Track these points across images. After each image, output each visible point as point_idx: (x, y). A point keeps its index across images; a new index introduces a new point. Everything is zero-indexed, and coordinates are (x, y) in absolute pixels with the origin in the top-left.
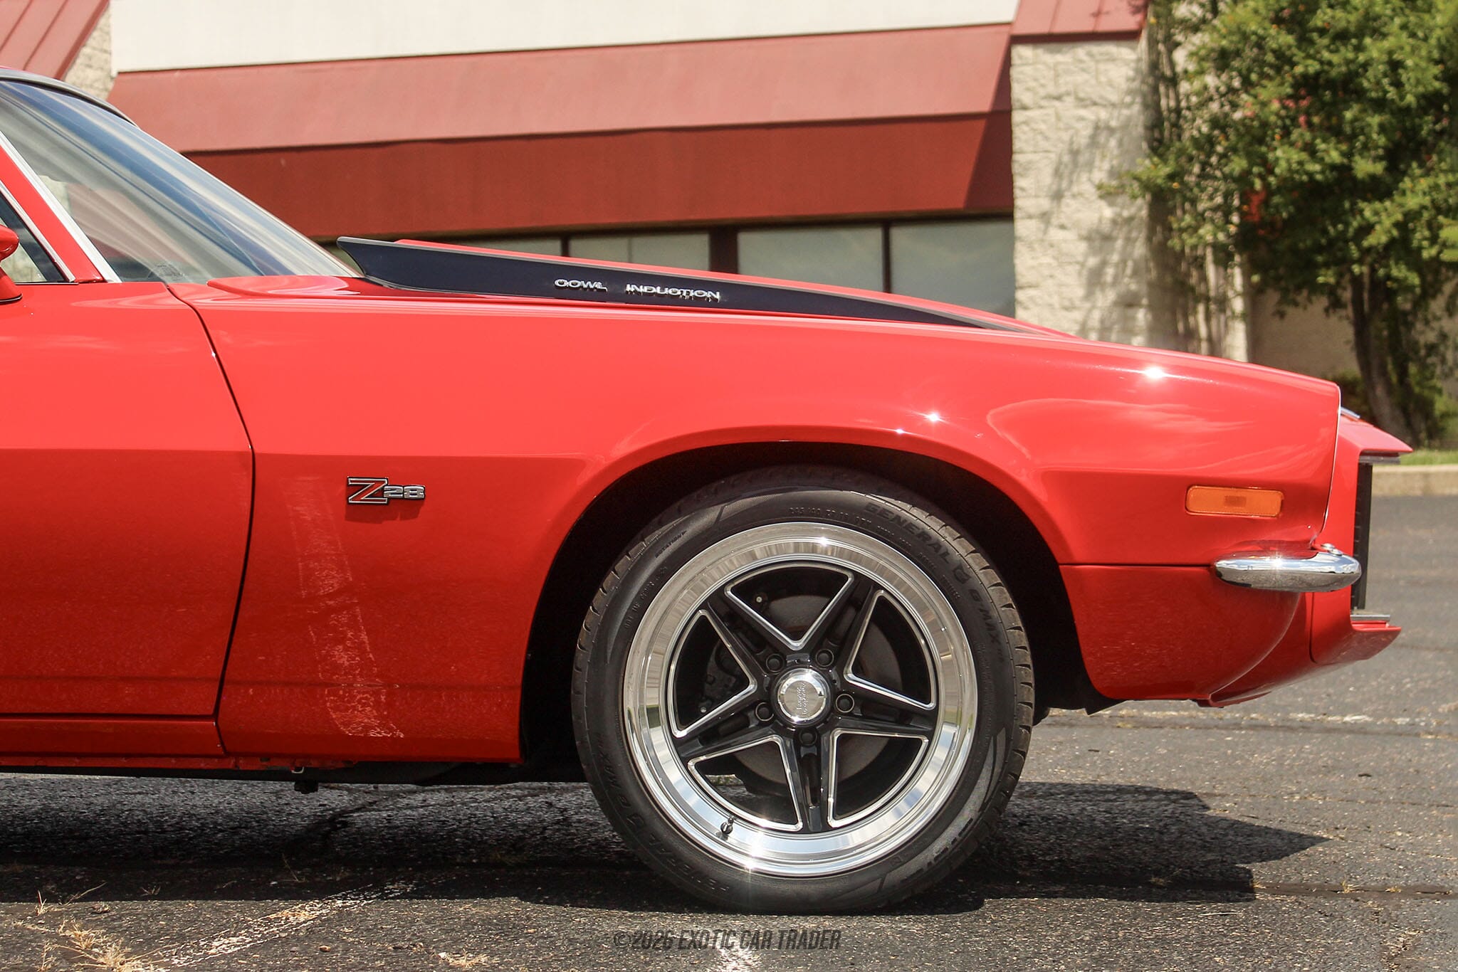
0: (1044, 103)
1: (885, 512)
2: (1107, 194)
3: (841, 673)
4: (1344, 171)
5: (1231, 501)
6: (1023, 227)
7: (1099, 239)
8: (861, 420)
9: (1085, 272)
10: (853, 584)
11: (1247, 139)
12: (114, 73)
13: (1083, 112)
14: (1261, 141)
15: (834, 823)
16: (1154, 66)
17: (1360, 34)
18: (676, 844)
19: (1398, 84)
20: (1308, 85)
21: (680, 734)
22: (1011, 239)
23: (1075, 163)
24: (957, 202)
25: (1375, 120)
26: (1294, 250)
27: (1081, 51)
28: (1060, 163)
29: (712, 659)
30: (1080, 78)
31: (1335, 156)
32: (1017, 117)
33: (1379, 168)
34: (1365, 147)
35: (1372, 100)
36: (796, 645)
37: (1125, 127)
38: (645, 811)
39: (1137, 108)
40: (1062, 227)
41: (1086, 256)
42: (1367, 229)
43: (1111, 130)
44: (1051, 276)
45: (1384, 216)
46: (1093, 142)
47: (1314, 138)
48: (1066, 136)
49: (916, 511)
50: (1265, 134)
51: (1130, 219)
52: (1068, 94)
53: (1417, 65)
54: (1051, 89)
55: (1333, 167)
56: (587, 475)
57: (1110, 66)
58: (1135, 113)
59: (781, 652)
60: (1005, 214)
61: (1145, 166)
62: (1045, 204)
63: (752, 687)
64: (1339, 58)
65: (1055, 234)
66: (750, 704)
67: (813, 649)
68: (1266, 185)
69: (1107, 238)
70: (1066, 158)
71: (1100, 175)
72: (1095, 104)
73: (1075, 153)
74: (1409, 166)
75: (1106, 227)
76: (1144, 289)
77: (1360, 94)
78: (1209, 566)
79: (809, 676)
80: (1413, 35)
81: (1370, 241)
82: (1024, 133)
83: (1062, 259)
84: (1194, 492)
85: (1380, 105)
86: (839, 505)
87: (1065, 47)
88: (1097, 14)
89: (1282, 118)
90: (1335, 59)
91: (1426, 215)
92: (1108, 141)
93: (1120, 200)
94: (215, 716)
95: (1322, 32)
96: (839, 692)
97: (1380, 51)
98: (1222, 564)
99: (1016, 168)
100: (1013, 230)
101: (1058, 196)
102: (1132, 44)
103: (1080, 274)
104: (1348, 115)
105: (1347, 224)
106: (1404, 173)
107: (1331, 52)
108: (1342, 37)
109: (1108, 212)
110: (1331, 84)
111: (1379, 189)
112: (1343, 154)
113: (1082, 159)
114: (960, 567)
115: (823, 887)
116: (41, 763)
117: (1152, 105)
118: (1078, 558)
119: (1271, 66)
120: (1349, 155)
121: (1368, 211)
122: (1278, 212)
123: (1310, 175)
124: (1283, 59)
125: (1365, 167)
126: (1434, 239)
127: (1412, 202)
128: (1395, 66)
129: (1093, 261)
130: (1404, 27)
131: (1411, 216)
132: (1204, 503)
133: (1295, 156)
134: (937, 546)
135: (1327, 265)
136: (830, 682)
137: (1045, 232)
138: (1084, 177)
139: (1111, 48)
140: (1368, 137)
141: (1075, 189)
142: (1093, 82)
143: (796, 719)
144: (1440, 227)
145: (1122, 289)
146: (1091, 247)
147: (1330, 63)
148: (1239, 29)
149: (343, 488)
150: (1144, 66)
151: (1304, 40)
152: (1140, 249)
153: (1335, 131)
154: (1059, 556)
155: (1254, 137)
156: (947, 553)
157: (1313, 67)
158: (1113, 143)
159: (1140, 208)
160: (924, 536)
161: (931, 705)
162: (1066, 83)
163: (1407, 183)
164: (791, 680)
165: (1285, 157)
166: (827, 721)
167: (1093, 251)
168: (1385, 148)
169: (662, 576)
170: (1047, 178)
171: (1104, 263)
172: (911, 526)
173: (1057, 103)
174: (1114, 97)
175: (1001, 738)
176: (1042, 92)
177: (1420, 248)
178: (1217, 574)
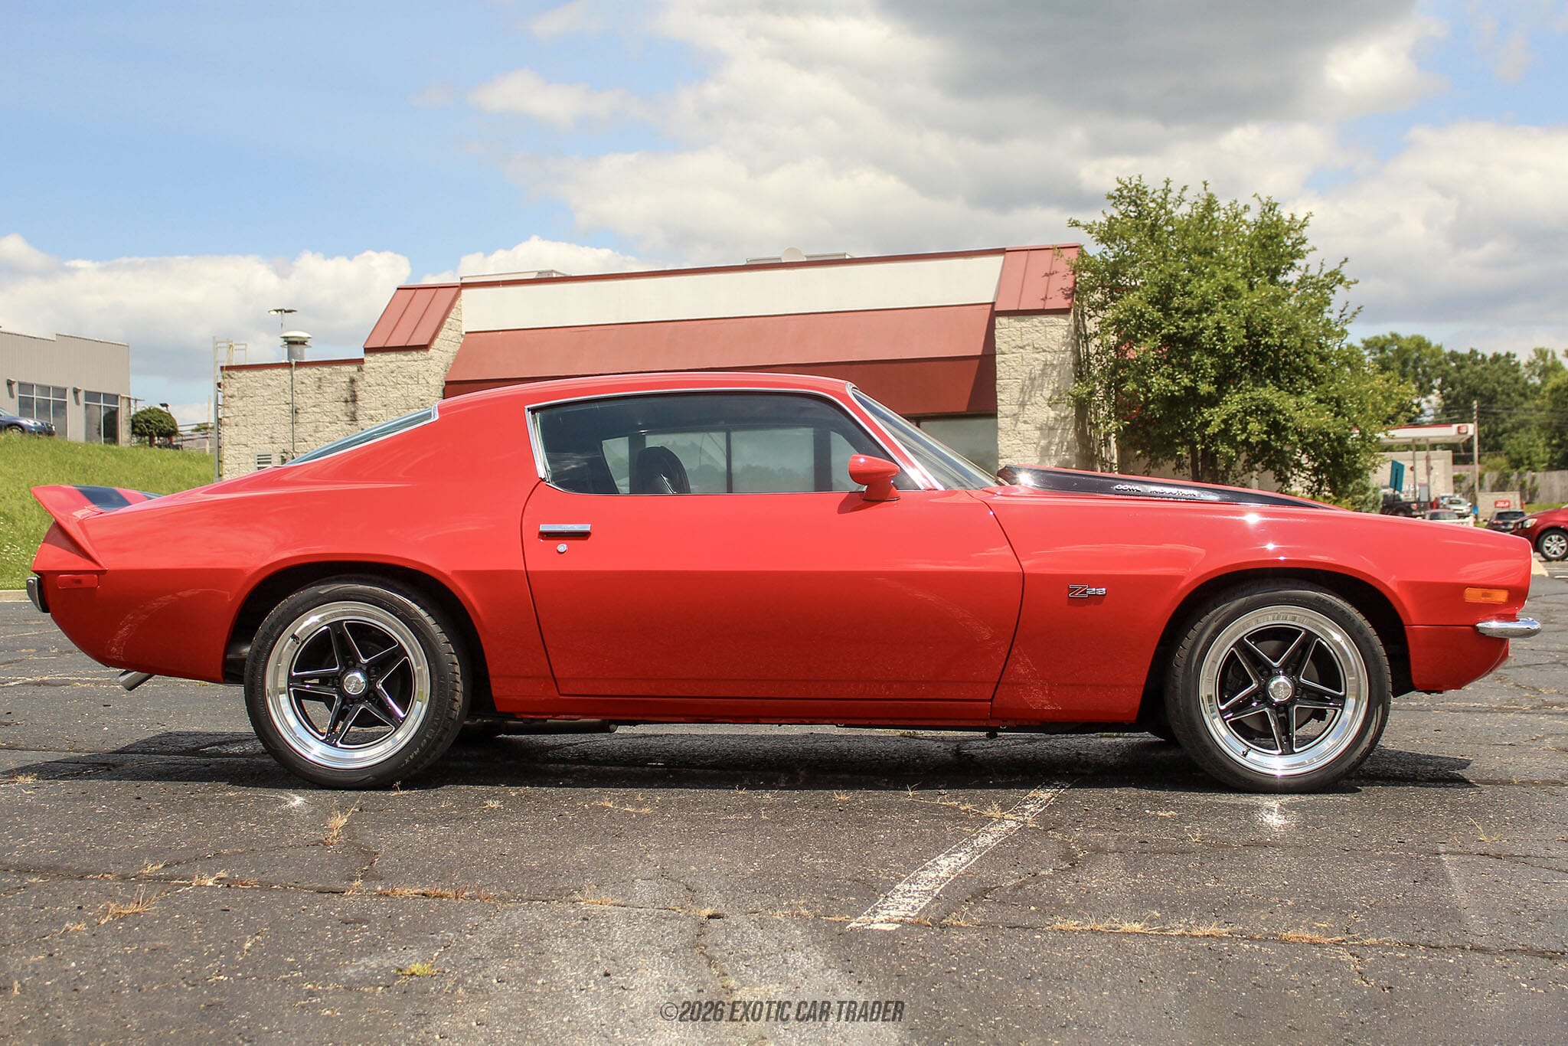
0: (1014, 350)
1: (1324, 601)
2: (1052, 404)
3: (1298, 679)
4: (1191, 391)
5: (1484, 595)
6: (1002, 422)
7: (1047, 430)
8: (1311, 556)
9: (1039, 449)
10: (1304, 636)
11: (1135, 371)
12: (463, 333)
13: (1037, 356)
14: (1143, 373)
15: (1296, 750)
16: (1077, 328)
17: (1200, 312)
18: (1225, 761)
19: (1223, 341)
20: (1168, 340)
21: (1223, 708)
22: (996, 428)
23: (1032, 384)
24: (963, 408)
25: (1208, 361)
26: (1160, 436)
27: (1036, 320)
28: (1024, 385)
29: (1230, 672)
30: (1036, 336)
31: (1186, 382)
32: (998, 358)
33: (1212, 389)
34: (1204, 376)
35: (1206, 349)
36: (1275, 664)
37: (1061, 364)
38: (1209, 744)
39: (1069, 353)
40: (1025, 422)
41: (1039, 439)
42: (1207, 424)
43: (1054, 366)
44: (1020, 451)
45: (1216, 416)
46: (1043, 373)
47: (1174, 371)
48: (1027, 370)
49: (1339, 601)
50: (1146, 368)
51: (1066, 417)
52: (1029, 345)
53: (1233, 329)
54: (1019, 343)
55: (1186, 388)
56: (1184, 584)
57: (1052, 329)
58: (1068, 356)
59: (1270, 668)
60: (991, 413)
61: (1075, 388)
62: (1016, 409)
63: (1254, 685)
64: (1188, 325)
65: (1021, 426)
66: (1254, 694)
67: (1284, 666)
68: (1147, 398)
69: (1052, 429)
70: (1027, 382)
71: (1047, 393)
72: (1044, 351)
73: (1032, 380)
74: (1229, 387)
75: (1051, 423)
76: (1074, 458)
77: (1200, 346)
78: (1474, 626)
79: (1282, 679)
80: (1229, 312)
81: (1209, 431)
82: (1003, 368)
83: (1025, 441)
84: (1468, 591)
85: (1212, 352)
86: (1303, 597)
87: (1026, 318)
88: (1045, 299)
89: (1155, 359)
90: (1186, 325)
91: (1239, 416)
92: (1052, 372)
93: (1059, 407)
94: (991, 700)
95: (1177, 310)
96: (1297, 687)
97: (1212, 321)
98: (1479, 625)
99: (998, 388)
100: (997, 422)
101: (1023, 405)
102: (1066, 316)
103: (1036, 449)
104: (1194, 358)
105: (1193, 421)
106: (1225, 391)
107: (1184, 322)
108: (1189, 313)
109: (1052, 414)
110: (1182, 340)
111: (1212, 401)
112: (1191, 381)
113: (1036, 383)
114: (1360, 627)
115: (1295, 781)
116: (891, 723)
117: (1076, 352)
118: (1414, 623)
119: (1148, 330)
120: (1194, 381)
121: (1206, 413)
122: (1154, 413)
123: (1172, 392)
124: (1155, 326)
125: (1204, 388)
126: (1244, 430)
127: (1233, 408)
128: (1220, 329)
129: (1043, 442)
130: (1224, 307)
131: (1233, 416)
132: (1472, 596)
133: (1164, 381)
134: (1349, 617)
135: (1181, 445)
136: (1294, 682)
137: (1016, 425)
138: (1038, 393)
139: (1053, 319)
140: (1206, 371)
141: (1033, 401)
142: (1043, 338)
143: (1277, 700)
144: (1248, 424)
145: (1061, 458)
146: (1041, 434)
147: (1183, 328)
148: (1131, 308)
149: (1066, 590)
150: (1072, 329)
151: (1167, 315)
152: (1071, 435)
153: (1186, 367)
154: (1405, 622)
155: (1139, 371)
156: (1354, 620)
157: (1173, 330)
158: (1055, 373)
159: (1072, 412)
160: (1343, 612)
161: (1342, 693)
162: (1028, 338)
163: (1227, 397)
164: (1275, 682)
165: (1158, 382)
166: (1292, 701)
167: (1042, 436)
168: (1215, 378)
169: (1218, 631)
170: (1016, 395)
171: (1050, 443)
172: (1337, 607)
173: (1021, 350)
174: (1055, 348)
175: (1380, 708)
176: (1013, 344)
177: (1236, 435)
178: (1477, 629)
